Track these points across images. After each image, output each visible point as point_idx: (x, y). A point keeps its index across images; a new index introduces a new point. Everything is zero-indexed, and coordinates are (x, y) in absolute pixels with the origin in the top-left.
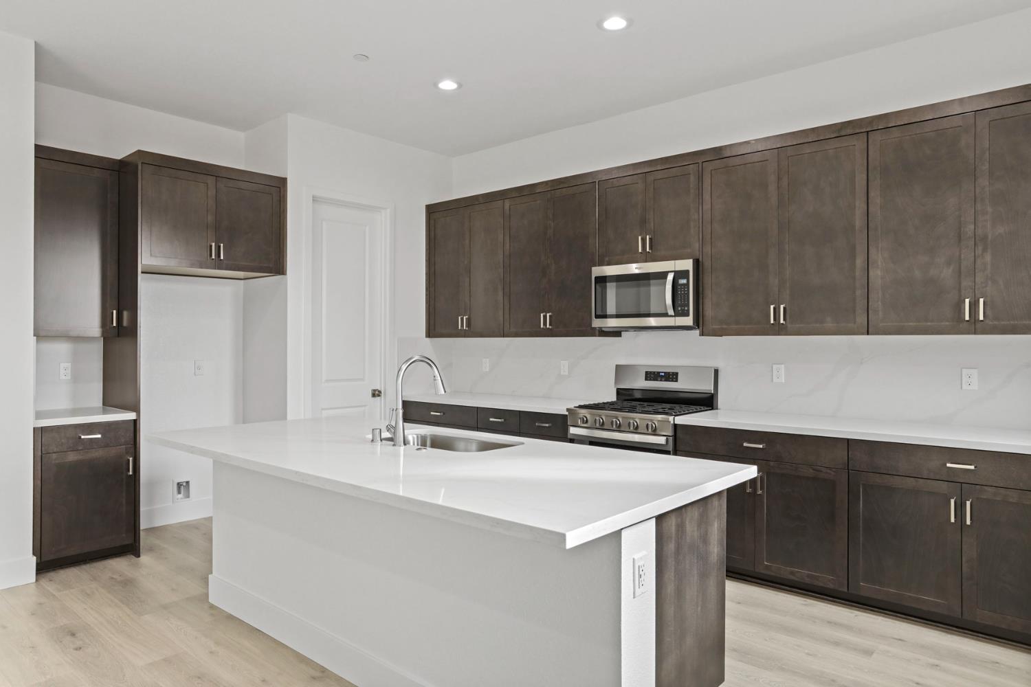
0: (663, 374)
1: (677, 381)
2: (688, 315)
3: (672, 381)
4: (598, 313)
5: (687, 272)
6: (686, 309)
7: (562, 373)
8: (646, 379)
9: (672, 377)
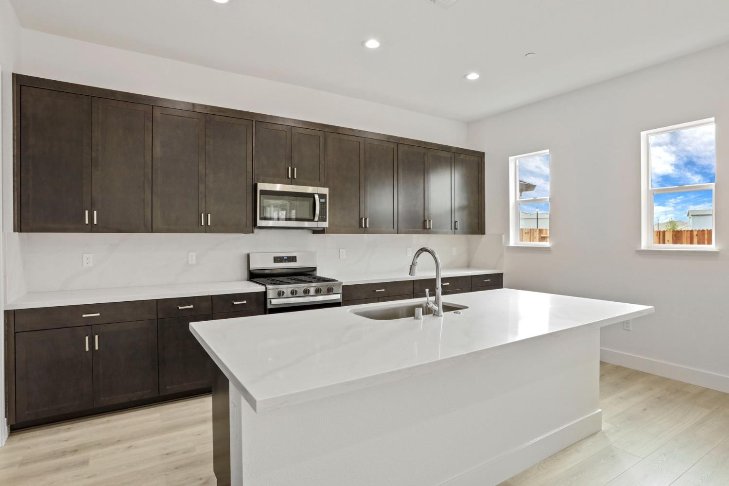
0: (286, 258)
1: (296, 261)
2: (325, 221)
3: (293, 262)
4: (261, 217)
5: (325, 195)
6: (324, 217)
7: (190, 262)
8: (275, 262)
9: (293, 259)
